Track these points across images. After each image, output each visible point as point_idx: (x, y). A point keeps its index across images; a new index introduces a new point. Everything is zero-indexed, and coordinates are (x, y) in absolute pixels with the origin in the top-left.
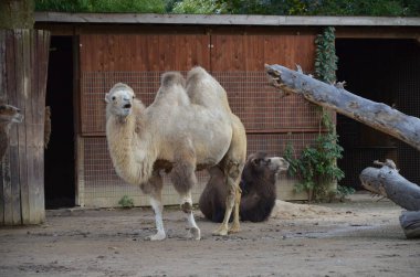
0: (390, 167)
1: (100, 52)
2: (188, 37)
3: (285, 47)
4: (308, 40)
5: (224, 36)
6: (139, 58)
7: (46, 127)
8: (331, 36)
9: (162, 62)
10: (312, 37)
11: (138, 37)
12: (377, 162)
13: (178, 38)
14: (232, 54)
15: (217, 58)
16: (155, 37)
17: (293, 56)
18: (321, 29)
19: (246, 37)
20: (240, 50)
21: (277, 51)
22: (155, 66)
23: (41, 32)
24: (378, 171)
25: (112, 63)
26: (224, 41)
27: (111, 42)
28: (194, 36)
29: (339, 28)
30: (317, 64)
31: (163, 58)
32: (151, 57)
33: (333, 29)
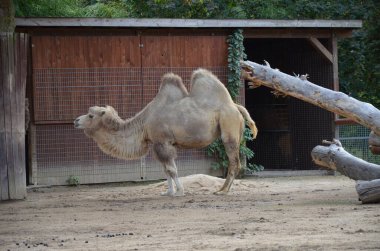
0: (338, 145)
1: (49, 51)
2: (122, 38)
3: (202, 46)
4: (221, 40)
5: (151, 37)
6: (81, 56)
7: (26, 116)
8: (240, 37)
9: (101, 60)
10: (224, 38)
11: (81, 39)
12: (325, 141)
13: (114, 39)
14: (159, 52)
15: (146, 56)
16: (95, 38)
17: (209, 54)
18: (231, 31)
19: (169, 38)
20: (165, 49)
21: (196, 50)
22: (95, 63)
23: (22, 35)
24: (327, 148)
25: (59, 61)
26: (152, 41)
27: (58, 43)
28: (127, 37)
29: (246, 30)
30: (230, 60)
31: (102, 56)
32: (91, 55)
33: (241, 31)
